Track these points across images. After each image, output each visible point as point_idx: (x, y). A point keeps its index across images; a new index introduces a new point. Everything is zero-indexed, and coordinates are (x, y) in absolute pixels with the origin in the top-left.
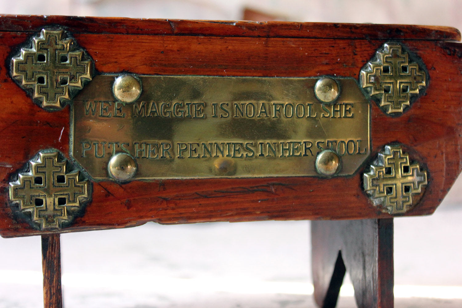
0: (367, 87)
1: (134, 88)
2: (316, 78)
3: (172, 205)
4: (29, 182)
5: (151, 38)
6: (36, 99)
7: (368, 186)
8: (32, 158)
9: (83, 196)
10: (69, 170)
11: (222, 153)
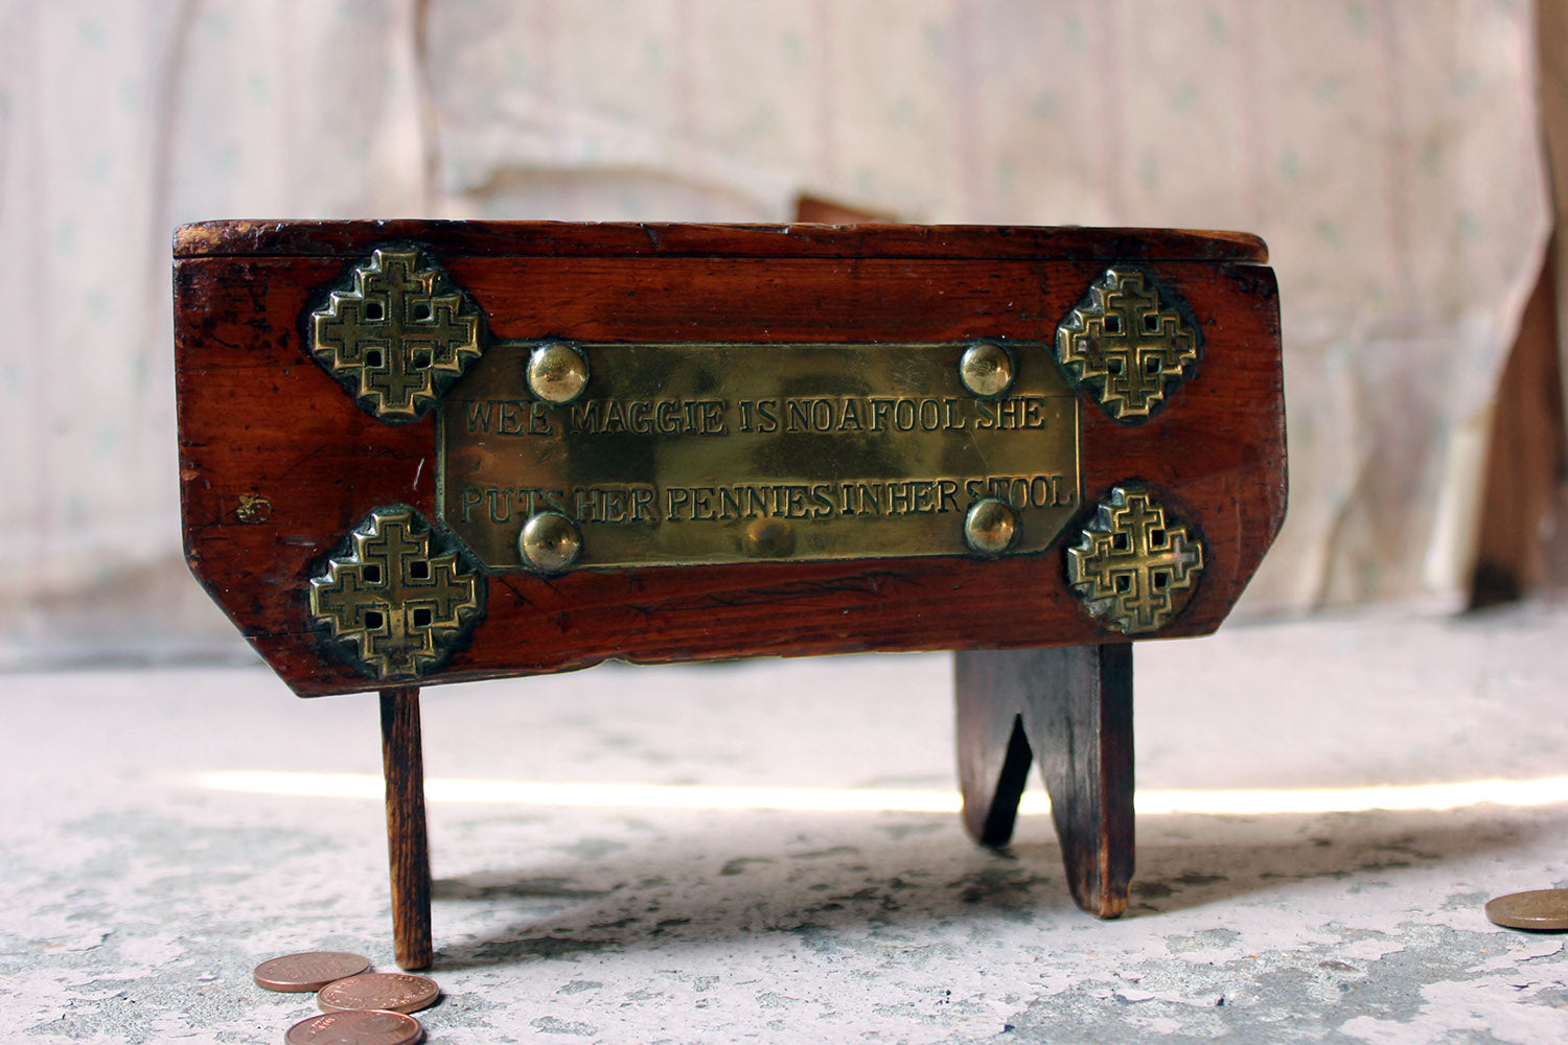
0: (1072, 363)
1: (572, 372)
2: (963, 344)
3: (659, 623)
4: (351, 578)
5: (607, 263)
6: (364, 398)
7: (1078, 574)
8: (356, 526)
9: (467, 605)
10: (436, 550)
11: (764, 508)
